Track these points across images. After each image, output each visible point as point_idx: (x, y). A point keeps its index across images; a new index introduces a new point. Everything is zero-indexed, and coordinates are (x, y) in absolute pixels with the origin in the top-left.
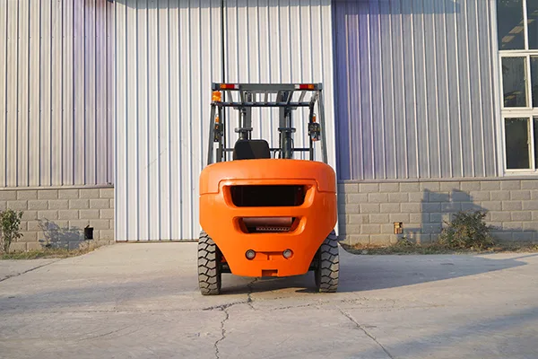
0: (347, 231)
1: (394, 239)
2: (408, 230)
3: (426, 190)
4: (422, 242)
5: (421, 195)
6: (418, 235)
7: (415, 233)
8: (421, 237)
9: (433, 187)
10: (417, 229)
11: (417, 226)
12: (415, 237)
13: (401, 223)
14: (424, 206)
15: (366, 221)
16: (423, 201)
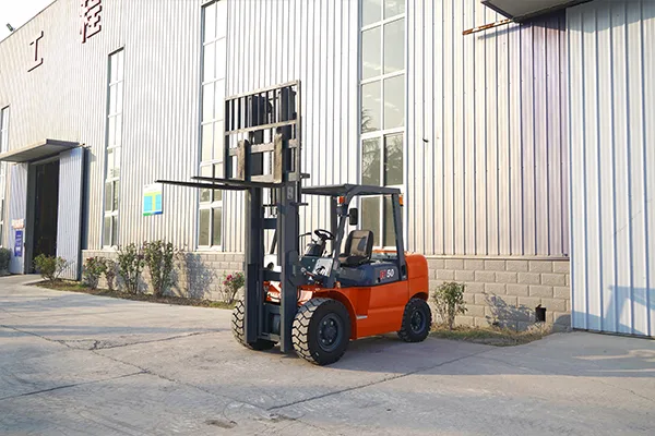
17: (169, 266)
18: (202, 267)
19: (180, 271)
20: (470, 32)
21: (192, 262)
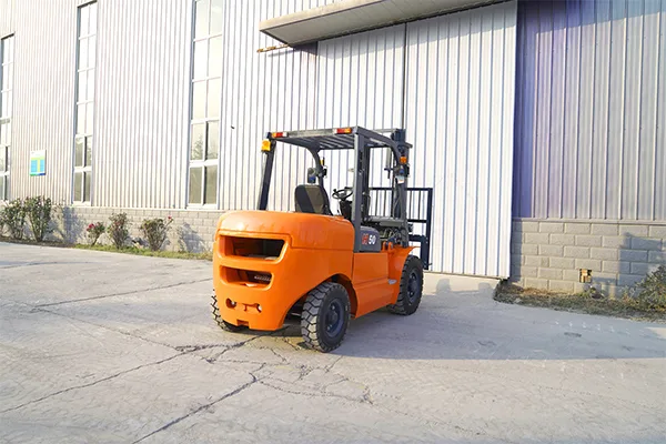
0: (522, 273)
1: (578, 288)
2: (599, 280)
3: (627, 235)
4: (616, 296)
5: (620, 240)
6: (612, 287)
7: (608, 284)
8: (617, 290)
9: (636, 232)
10: (612, 280)
11: (613, 276)
12: (607, 289)
13: (589, 271)
14: (622, 253)
15: (546, 264)
16: (622, 247)
17: (47, 216)
18: (76, 217)
19: (59, 221)
20: (262, 51)
21: (68, 215)
